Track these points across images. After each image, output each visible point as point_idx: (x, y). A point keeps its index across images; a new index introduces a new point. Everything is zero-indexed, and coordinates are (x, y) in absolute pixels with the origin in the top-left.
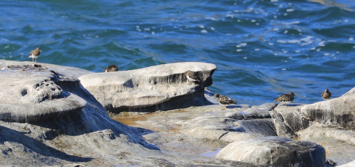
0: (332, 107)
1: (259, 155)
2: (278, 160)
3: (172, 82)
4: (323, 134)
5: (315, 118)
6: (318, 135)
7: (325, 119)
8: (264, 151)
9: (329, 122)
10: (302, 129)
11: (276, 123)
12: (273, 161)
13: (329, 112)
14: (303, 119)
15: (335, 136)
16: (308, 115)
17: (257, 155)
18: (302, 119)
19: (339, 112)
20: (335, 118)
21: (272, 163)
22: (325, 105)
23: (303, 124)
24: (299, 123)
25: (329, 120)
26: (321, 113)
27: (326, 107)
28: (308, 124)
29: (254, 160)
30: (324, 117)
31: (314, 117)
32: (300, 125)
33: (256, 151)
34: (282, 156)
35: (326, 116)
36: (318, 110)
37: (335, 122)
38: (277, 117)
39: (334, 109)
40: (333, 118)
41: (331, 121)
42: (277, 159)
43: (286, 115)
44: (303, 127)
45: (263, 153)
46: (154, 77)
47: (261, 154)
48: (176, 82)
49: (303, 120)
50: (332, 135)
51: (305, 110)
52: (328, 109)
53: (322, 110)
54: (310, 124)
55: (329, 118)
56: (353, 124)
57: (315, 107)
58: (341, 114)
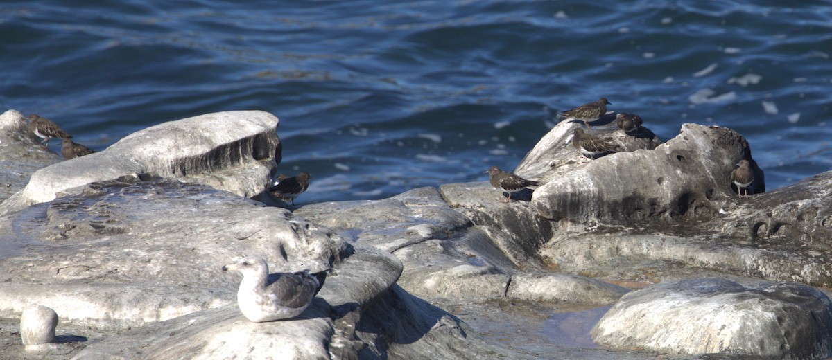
0: (597, 183)
1: (761, 333)
2: (797, 338)
3: (214, 165)
4: (614, 250)
5: (566, 214)
6: (606, 254)
7: (585, 213)
8: (765, 322)
9: (593, 218)
10: (544, 243)
11: (494, 236)
12: (788, 342)
13: (594, 197)
14: (539, 220)
15: (645, 252)
16: (551, 208)
17: (754, 332)
18: (536, 219)
19: (616, 194)
20: (606, 209)
21: (787, 346)
22: (584, 181)
23: (541, 231)
24: (533, 230)
25: (593, 214)
26: (578, 201)
27: (588, 186)
28: (550, 230)
29: (753, 346)
30: (582, 209)
31: (565, 211)
32: (537, 234)
33: (748, 323)
34: (800, 327)
35: (588, 206)
36: (573, 194)
37: (607, 218)
38: (484, 220)
39: (603, 187)
40: (603, 207)
41: (599, 216)
42: (794, 335)
43: (499, 214)
44: (543, 238)
45: (766, 327)
46: (181, 160)
47: (763, 330)
48: (222, 166)
49: (538, 222)
50: (637, 250)
51: (546, 197)
52: (591, 189)
53: (580, 193)
54: (553, 229)
55: (593, 211)
56: (646, 217)
57: (565, 188)
58: (619, 197)
